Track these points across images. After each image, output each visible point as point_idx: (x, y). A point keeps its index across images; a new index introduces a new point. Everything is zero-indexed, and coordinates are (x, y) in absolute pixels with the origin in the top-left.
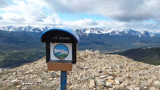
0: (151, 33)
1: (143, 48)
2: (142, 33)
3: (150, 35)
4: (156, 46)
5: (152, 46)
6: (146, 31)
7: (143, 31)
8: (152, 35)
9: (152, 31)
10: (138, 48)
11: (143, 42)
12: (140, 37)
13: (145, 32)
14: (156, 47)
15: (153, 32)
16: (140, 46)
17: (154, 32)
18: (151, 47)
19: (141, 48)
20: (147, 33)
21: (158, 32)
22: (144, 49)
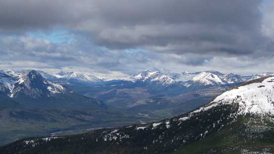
0: (51, 81)
1: (27, 142)
2: (21, 81)
3: (49, 88)
4: (73, 128)
5: (59, 130)
6: (34, 72)
7: (23, 72)
8: (55, 89)
9: (55, 73)
10: (10, 145)
11: (23, 115)
12: (12, 96)
13: (30, 75)
14: (71, 133)
15: (59, 77)
16: (16, 132)
17: (61, 74)
18: (54, 136)
19: (19, 144)
20: (36, 79)
21: (74, 75)
22: (30, 144)
